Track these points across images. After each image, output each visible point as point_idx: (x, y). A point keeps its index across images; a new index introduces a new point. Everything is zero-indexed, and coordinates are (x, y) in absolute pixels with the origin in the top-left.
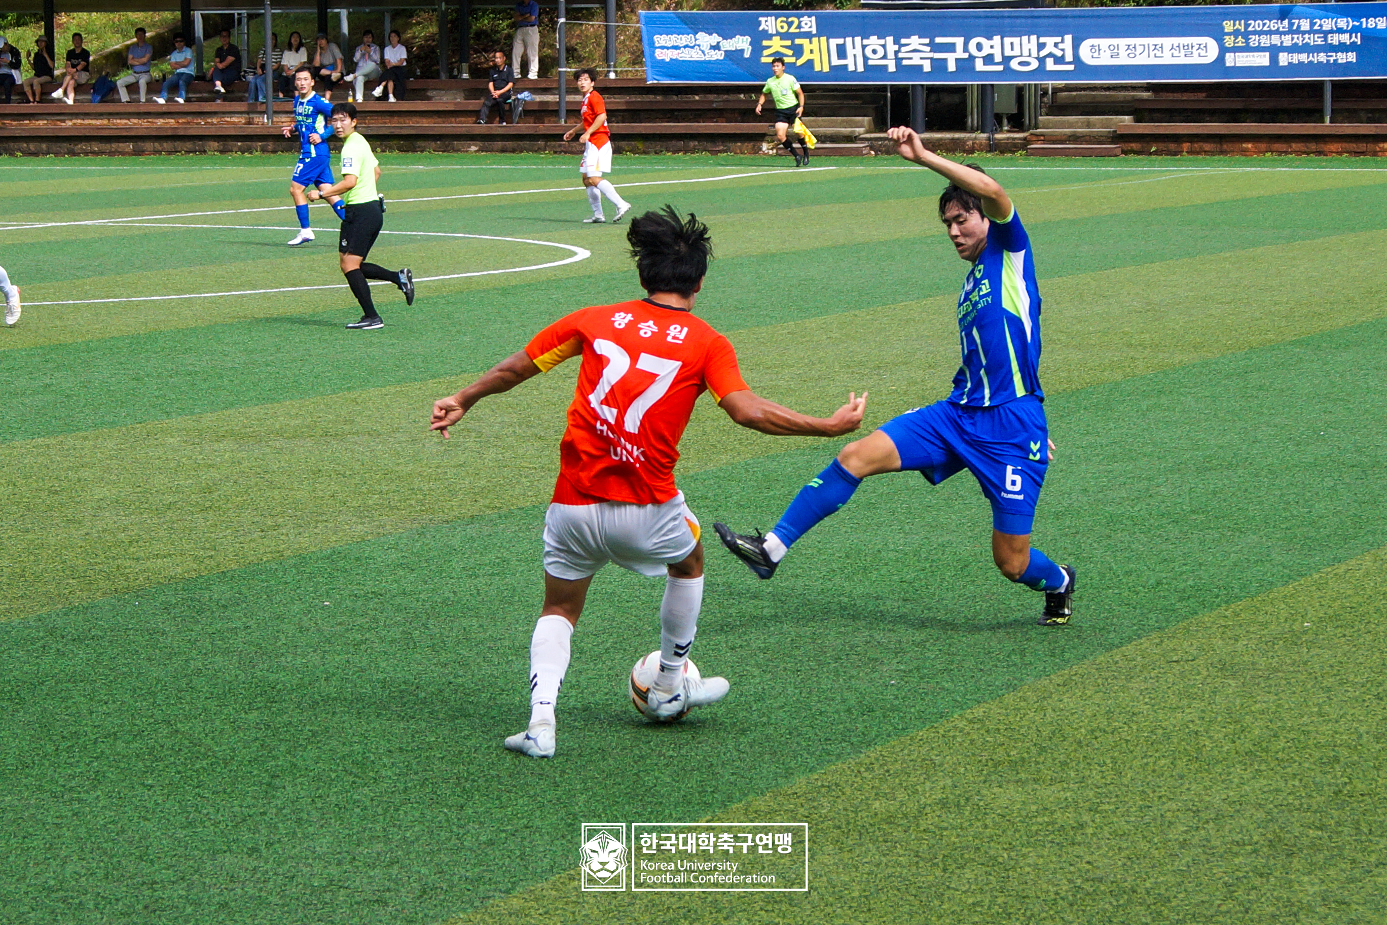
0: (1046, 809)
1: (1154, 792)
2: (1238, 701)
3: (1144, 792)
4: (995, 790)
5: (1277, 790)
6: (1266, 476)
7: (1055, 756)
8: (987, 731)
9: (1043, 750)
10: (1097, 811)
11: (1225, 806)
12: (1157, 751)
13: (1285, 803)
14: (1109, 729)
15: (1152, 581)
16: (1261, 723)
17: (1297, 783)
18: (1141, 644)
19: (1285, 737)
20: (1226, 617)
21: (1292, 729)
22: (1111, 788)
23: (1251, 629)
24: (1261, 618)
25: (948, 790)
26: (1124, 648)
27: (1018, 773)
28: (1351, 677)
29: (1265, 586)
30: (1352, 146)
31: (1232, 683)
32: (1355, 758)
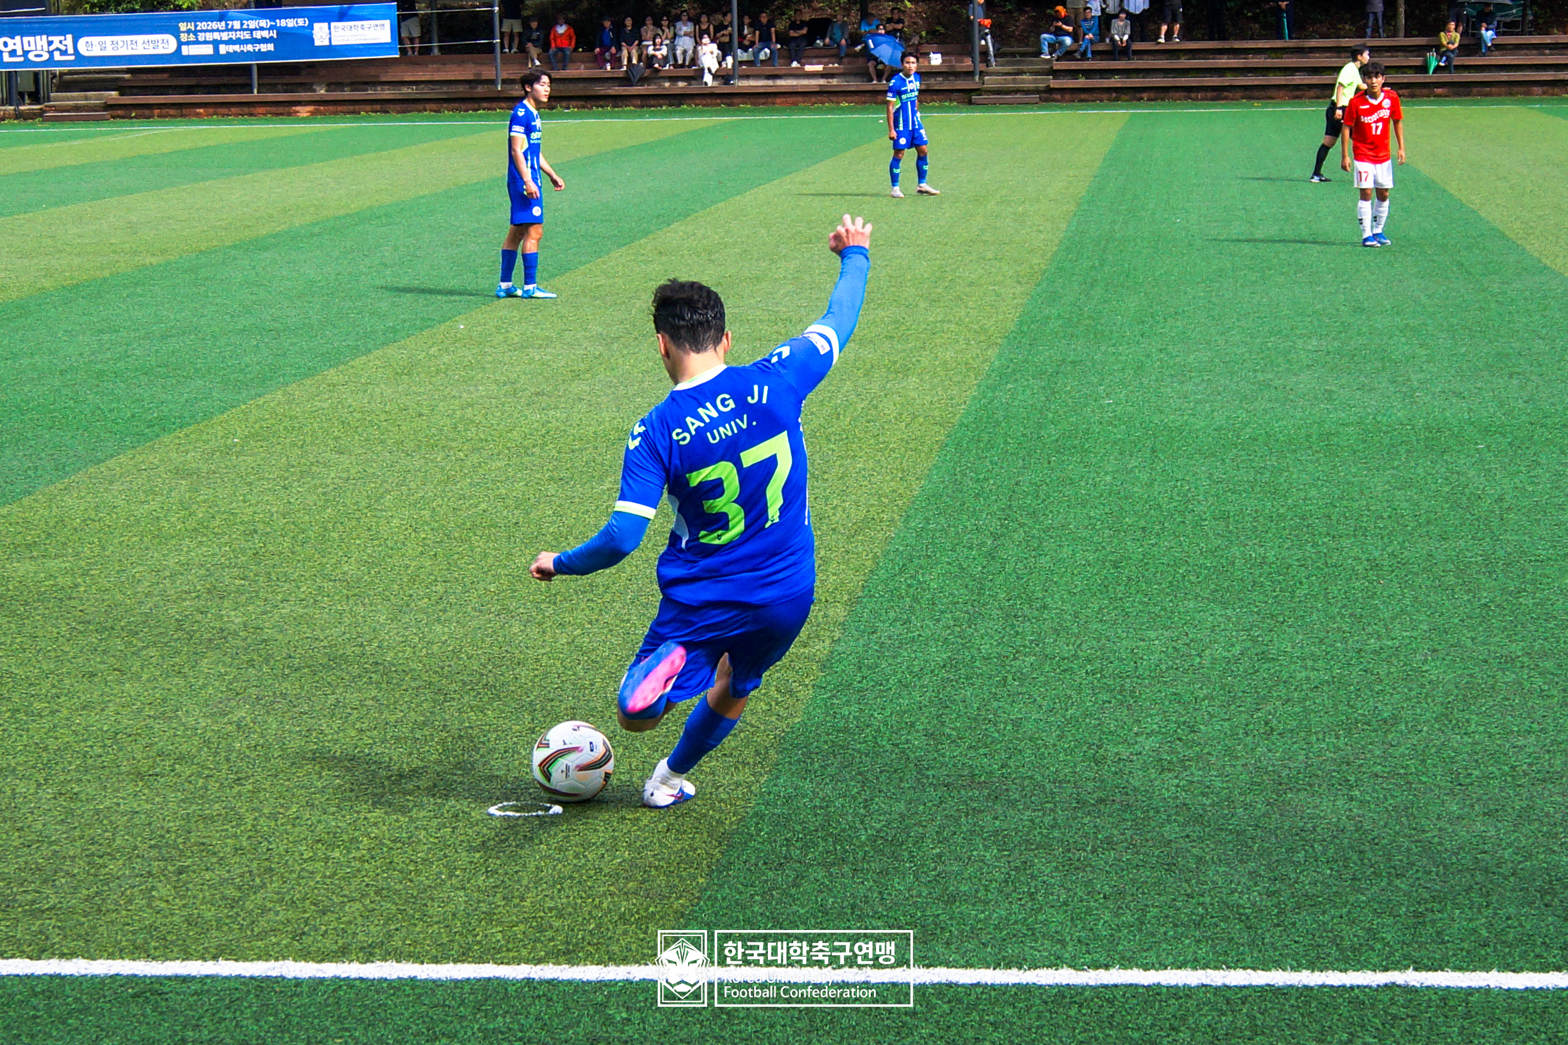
0: (51, 576)
1: (128, 560)
2: (187, 495)
3: (120, 560)
5: (213, 555)
6: (210, 340)
7: (58, 539)
9: (49, 535)
10: (87, 575)
11: (178, 568)
12: (130, 532)
13: (219, 563)
14: (97, 519)
15: (129, 415)
16: (204, 509)
17: (227, 549)
18: (120, 459)
19: (220, 518)
20: (180, 438)
21: (225, 512)
22: (97, 559)
23: (198, 445)
24: (204, 438)
26: (108, 462)
27: (31, 552)
28: (267, 475)
29: (208, 415)
30: (274, 109)
31: (184, 482)
32: (269, 530)
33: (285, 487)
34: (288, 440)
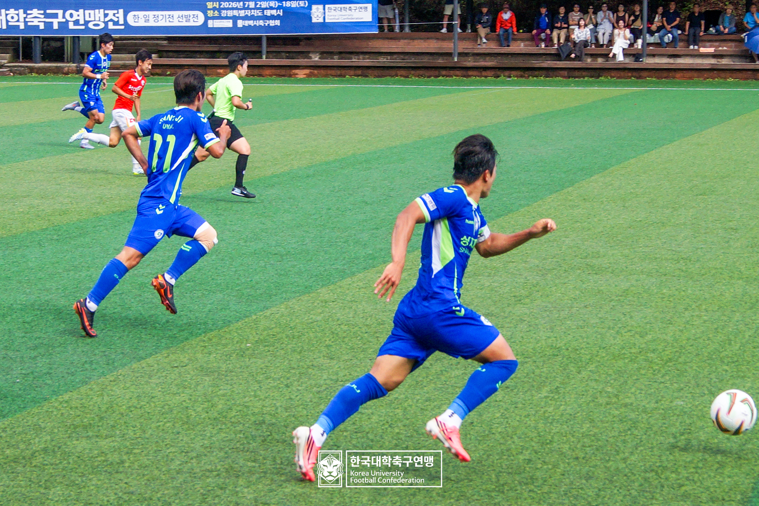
0: (103, 453)
1: (163, 442)
2: (210, 389)
3: (157, 442)
4: (75, 442)
5: (231, 440)
6: (227, 260)
7: (108, 422)
8: (71, 408)
9: (102, 418)
10: (131, 453)
11: (202, 449)
12: (165, 418)
13: (235, 447)
14: (139, 406)
15: (164, 321)
16: (223, 402)
17: (242, 436)
18: (157, 357)
19: (235, 409)
20: (204, 341)
21: (240, 405)
22: (139, 440)
23: (218, 348)
24: (223, 342)
25: (48, 443)
26: (148, 359)
27: (87, 432)
28: (273, 375)
29: (227, 323)
30: (278, 71)
31: (207, 378)
32: (274, 421)
33: (287, 386)
34: (289, 346)
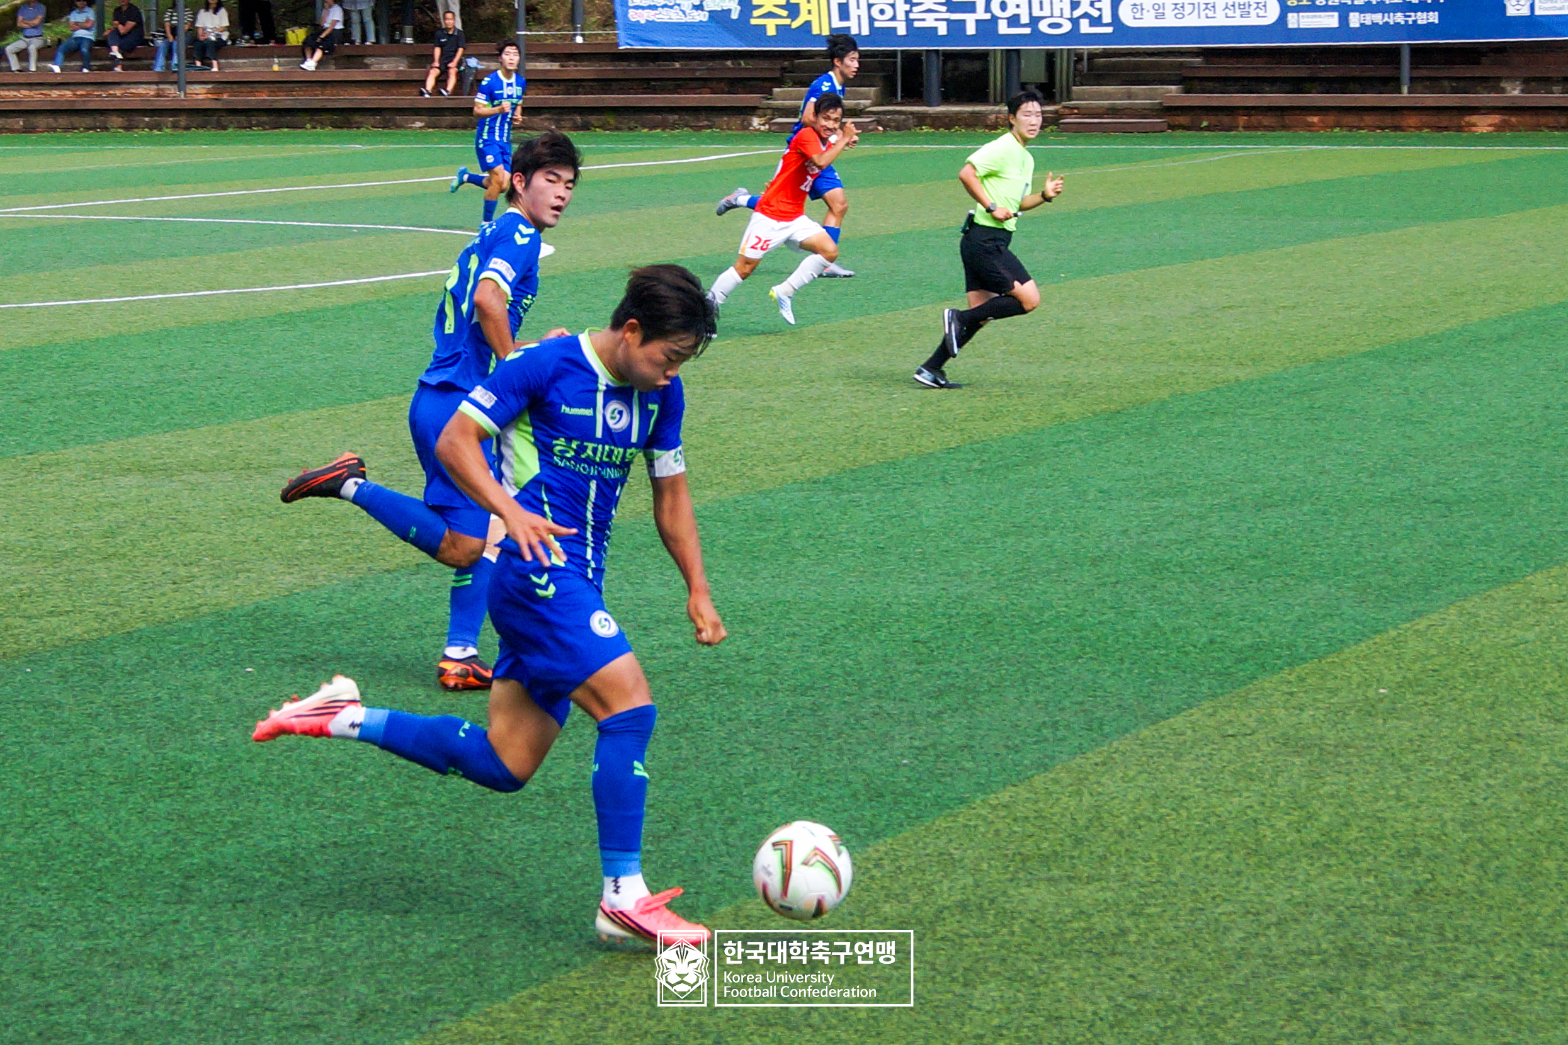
0: (1082, 912)
1: (1207, 891)
2: (1304, 783)
3: (1195, 892)
4: (1024, 890)
5: (1349, 890)
6: (1335, 514)
7: (1093, 849)
8: (1015, 820)
9: (1078, 841)
10: (1141, 914)
11: (1289, 908)
12: (1210, 842)
13: (1358, 904)
14: (1154, 817)
15: (1205, 639)
16: (1331, 810)
17: (1371, 880)
18: (1192, 715)
19: (1358, 826)
20: (1289, 682)
21: (1365, 816)
22: (1158, 887)
23: (1320, 697)
24: (1330, 684)
25: (969, 891)
26: (1172, 720)
27: (1049, 870)
28: (1434, 754)
29: (1336, 645)
30: (1433, 119)
31: (1297, 760)
32: (1439, 850)
33: (1465, 777)
34: (1468, 695)
